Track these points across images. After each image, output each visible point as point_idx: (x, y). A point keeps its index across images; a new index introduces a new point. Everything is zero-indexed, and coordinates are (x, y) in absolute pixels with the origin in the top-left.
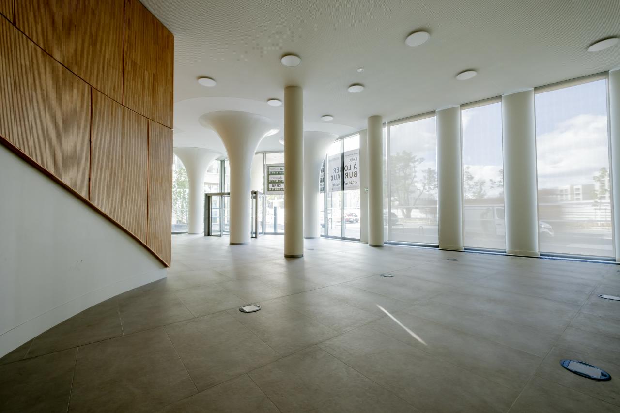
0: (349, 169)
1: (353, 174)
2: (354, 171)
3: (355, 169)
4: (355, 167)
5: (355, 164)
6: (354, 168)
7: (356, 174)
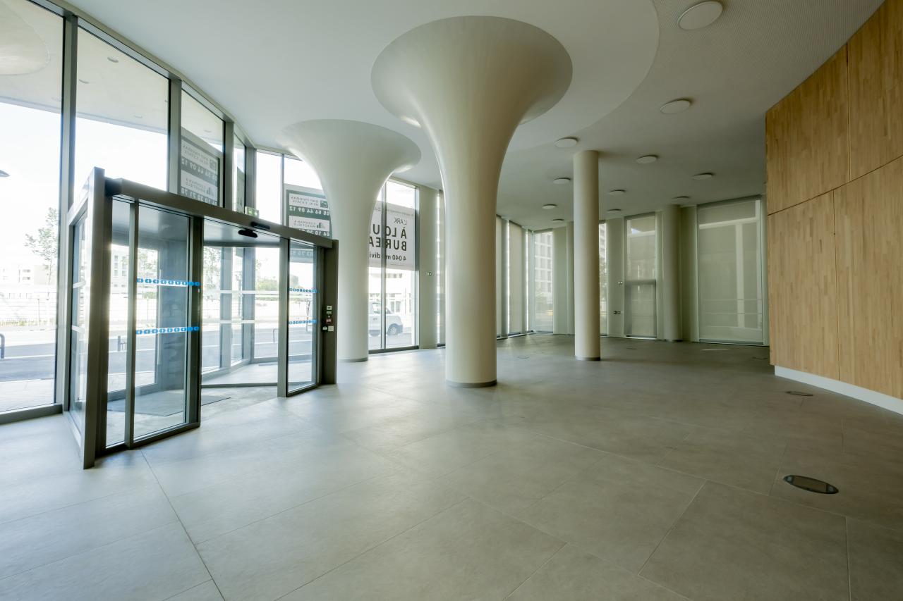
0: (393, 233)
1: (401, 245)
2: (401, 241)
3: (404, 237)
4: (404, 235)
5: (404, 230)
6: (402, 235)
7: (405, 246)
